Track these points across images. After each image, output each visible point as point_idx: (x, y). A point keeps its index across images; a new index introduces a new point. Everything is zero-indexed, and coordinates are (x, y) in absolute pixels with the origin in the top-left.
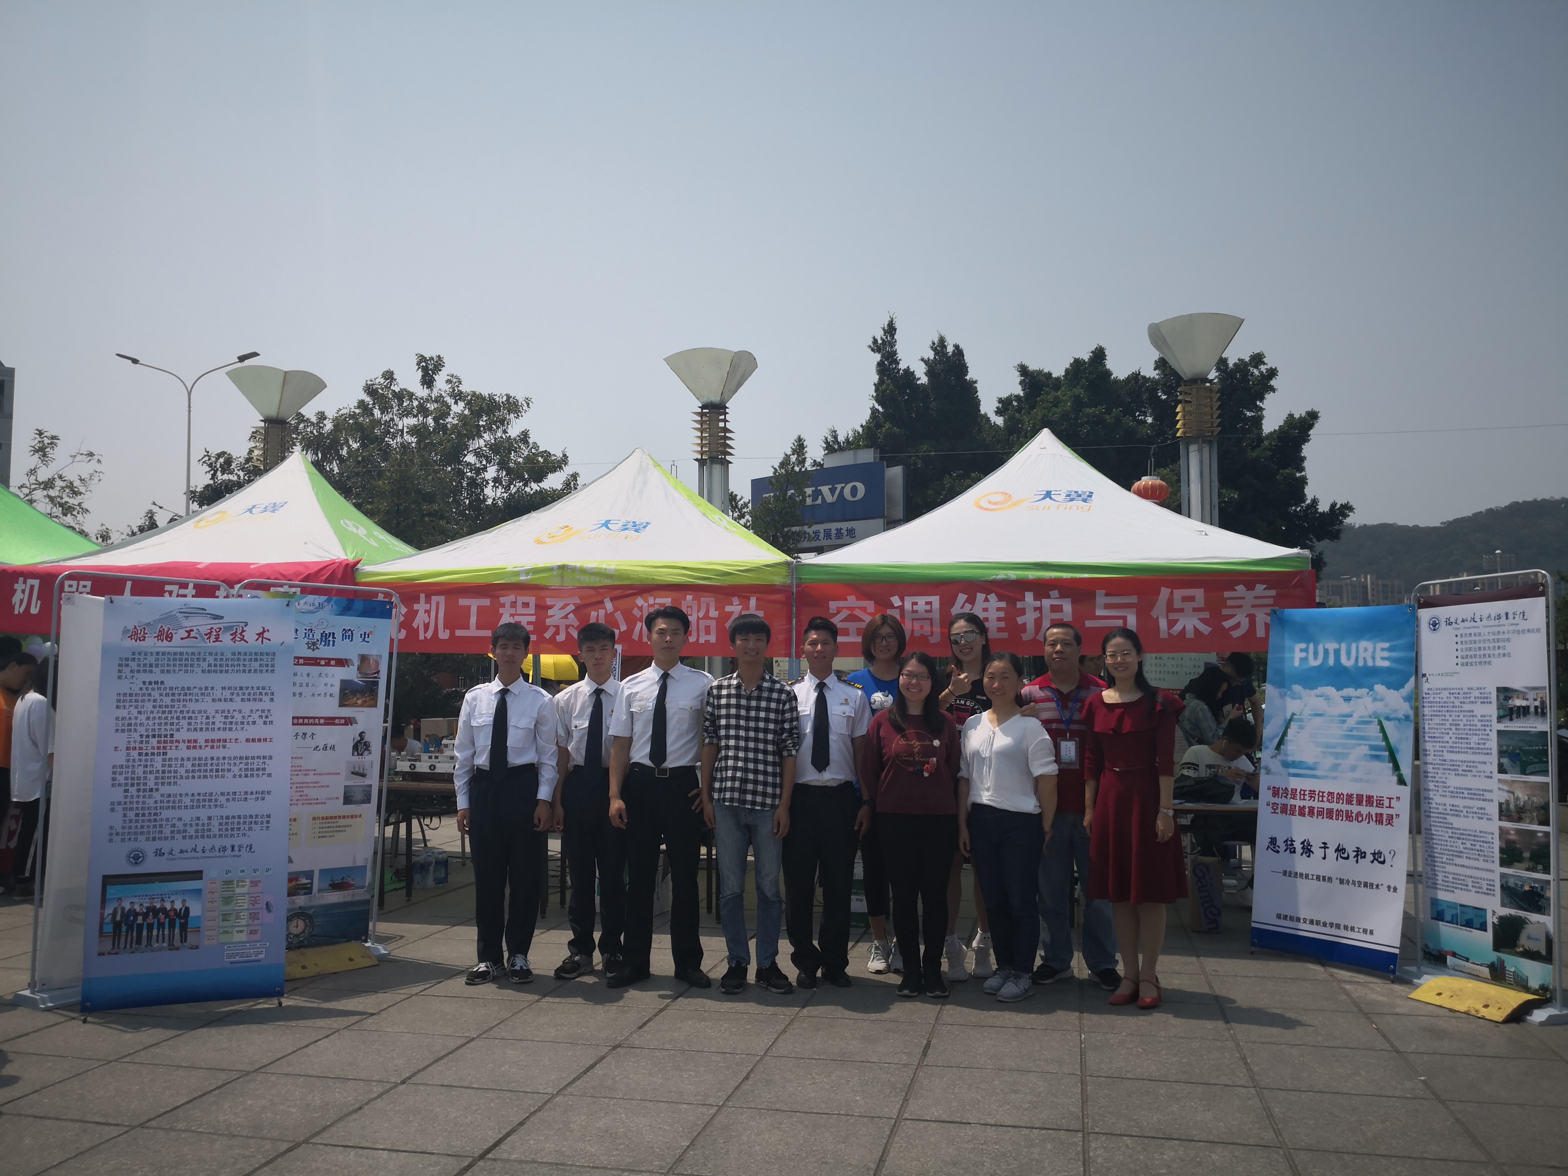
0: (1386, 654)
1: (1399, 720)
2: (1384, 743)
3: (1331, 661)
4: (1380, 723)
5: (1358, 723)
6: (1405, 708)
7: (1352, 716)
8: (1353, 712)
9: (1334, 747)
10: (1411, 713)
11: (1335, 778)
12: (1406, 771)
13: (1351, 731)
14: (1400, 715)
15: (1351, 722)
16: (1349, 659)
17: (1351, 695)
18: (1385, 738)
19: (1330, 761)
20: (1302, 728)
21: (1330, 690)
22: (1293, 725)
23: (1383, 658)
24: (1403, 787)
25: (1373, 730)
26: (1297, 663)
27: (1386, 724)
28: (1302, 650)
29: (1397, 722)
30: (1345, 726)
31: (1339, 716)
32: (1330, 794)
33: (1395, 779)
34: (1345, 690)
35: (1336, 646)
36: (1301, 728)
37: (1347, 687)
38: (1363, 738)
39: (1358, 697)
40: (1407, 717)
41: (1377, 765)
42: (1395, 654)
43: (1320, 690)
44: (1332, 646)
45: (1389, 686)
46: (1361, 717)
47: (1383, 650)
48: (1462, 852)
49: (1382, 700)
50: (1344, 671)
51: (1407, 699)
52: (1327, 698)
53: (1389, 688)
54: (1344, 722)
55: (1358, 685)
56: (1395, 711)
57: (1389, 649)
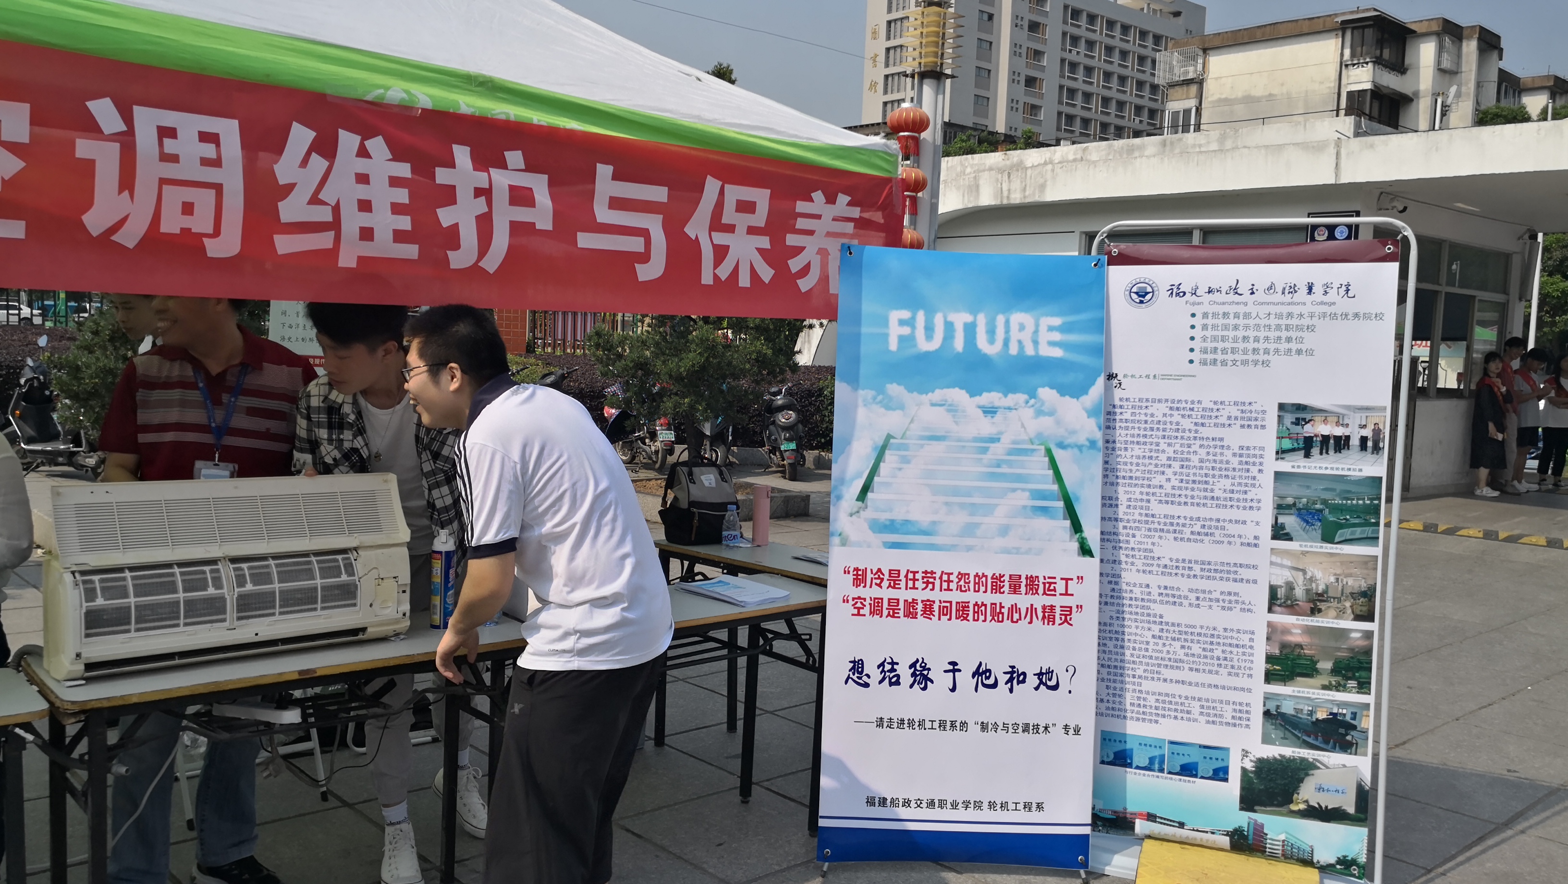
0: (1057, 336)
1: (1080, 447)
2: (1055, 487)
3: (959, 344)
4: (1049, 453)
5: (1011, 452)
6: (1090, 429)
7: (998, 440)
8: (1001, 433)
9: (969, 495)
10: (1098, 436)
11: (969, 548)
12: (1092, 533)
13: (998, 466)
14: (1082, 439)
15: (997, 450)
16: (992, 341)
17: (997, 404)
18: (1058, 477)
19: (961, 518)
20: (908, 462)
21: (958, 395)
22: (890, 457)
23: (1052, 344)
24: (1088, 559)
25: (1038, 466)
26: (893, 345)
27: (1058, 454)
28: (902, 323)
29: (1076, 450)
30: (989, 456)
31: (976, 439)
32: (961, 576)
33: (1075, 545)
34: (985, 394)
35: (968, 318)
36: (905, 460)
37: (989, 391)
38: (1019, 478)
39: (1009, 408)
40: (1093, 443)
41: (1043, 524)
42: (1073, 338)
43: (938, 395)
44: (960, 319)
45: (1063, 391)
46: (1014, 442)
47: (1051, 329)
48: (1181, 661)
49: (1051, 413)
50: (985, 361)
51: (1092, 413)
52: (952, 409)
53: (1062, 394)
54: (985, 450)
55: (1008, 389)
56: (1073, 432)
57: (1061, 329)
